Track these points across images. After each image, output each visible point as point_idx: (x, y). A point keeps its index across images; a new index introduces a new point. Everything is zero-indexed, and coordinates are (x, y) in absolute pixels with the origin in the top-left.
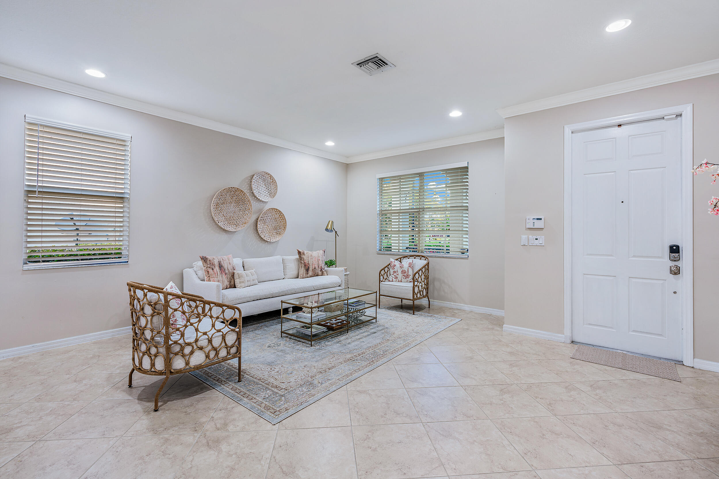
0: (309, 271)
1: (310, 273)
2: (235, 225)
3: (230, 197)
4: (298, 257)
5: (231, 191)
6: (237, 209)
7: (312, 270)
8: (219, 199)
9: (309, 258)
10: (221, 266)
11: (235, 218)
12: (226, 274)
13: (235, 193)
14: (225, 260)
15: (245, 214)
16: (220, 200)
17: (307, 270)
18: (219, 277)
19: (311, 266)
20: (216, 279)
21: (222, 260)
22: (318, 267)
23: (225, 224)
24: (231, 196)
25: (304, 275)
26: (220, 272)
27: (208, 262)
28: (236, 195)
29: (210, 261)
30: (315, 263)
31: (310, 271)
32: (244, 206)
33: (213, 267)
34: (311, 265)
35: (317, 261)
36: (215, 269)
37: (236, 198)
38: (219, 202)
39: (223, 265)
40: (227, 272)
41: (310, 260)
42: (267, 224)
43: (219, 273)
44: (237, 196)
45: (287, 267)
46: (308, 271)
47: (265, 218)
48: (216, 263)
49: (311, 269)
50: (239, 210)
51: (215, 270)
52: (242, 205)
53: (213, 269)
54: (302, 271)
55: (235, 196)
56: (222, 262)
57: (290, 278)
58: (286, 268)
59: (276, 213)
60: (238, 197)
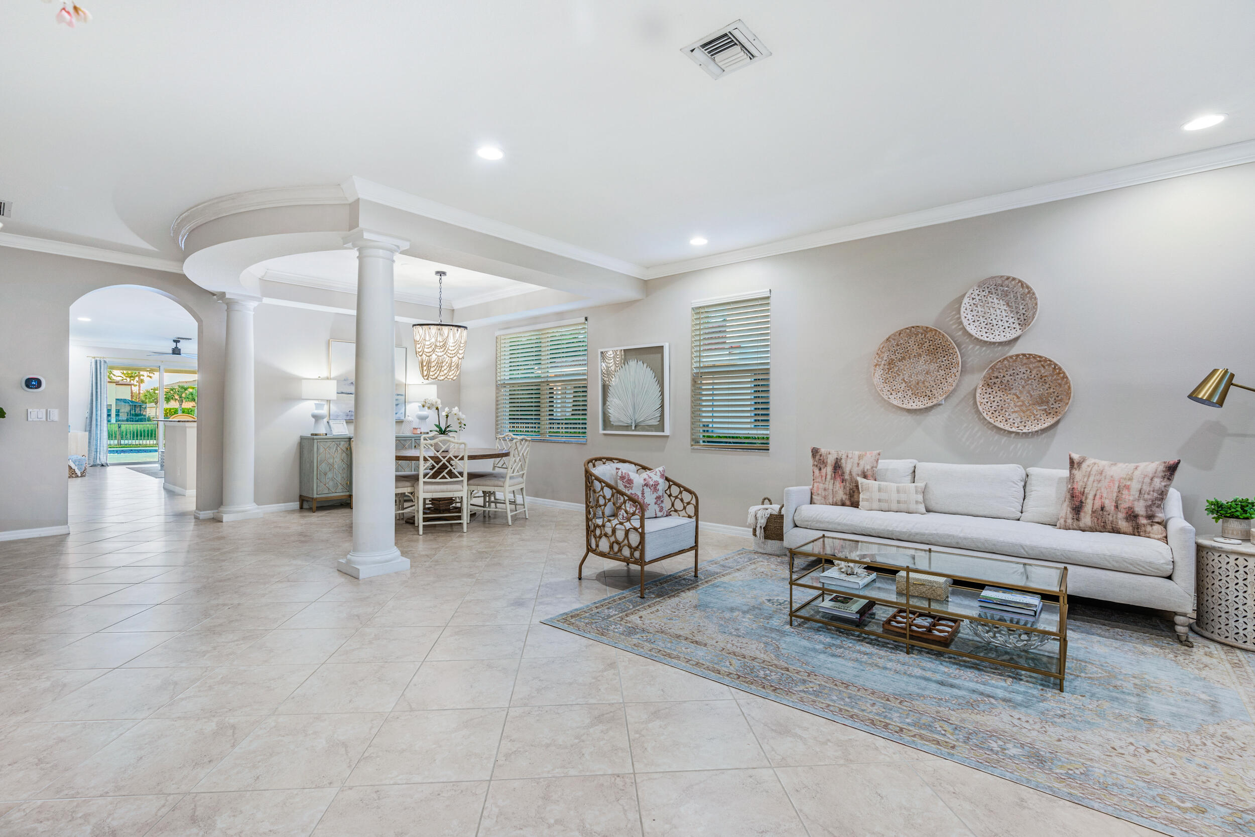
0: (1082, 514)
1: (1087, 519)
2: (926, 398)
3: (917, 344)
4: (1065, 473)
5: (917, 335)
6: (933, 367)
7: (1093, 512)
8: (895, 352)
9: (1091, 479)
10: (837, 467)
11: (927, 384)
12: (843, 481)
13: (925, 336)
14: (851, 458)
15: (950, 374)
16: (897, 354)
17: (1077, 509)
18: (827, 483)
19: (1089, 502)
20: (822, 485)
21: (844, 457)
22: (1117, 507)
23: (906, 396)
24: (918, 342)
25: (1070, 521)
26: (833, 475)
27: (818, 457)
28: (929, 340)
29: (821, 455)
30: (1105, 495)
31: (1085, 512)
32: (948, 357)
33: (822, 466)
34: (1091, 497)
35: (1116, 489)
36: (825, 469)
37: (930, 345)
38: (893, 357)
39: (844, 465)
40: (847, 477)
41: (1090, 483)
42: (1013, 391)
43: (829, 477)
44: (931, 342)
45: (1033, 493)
46: (1079, 511)
47: (1007, 378)
48: (831, 460)
49: (1088, 508)
50: (937, 368)
51: (824, 471)
52: (944, 357)
53: (820, 469)
54: (1065, 510)
55: (928, 342)
56: (843, 461)
57: (1037, 520)
58: (1030, 495)
59: (1042, 366)
60: (933, 344)
